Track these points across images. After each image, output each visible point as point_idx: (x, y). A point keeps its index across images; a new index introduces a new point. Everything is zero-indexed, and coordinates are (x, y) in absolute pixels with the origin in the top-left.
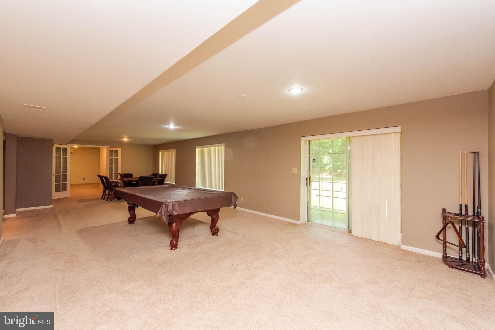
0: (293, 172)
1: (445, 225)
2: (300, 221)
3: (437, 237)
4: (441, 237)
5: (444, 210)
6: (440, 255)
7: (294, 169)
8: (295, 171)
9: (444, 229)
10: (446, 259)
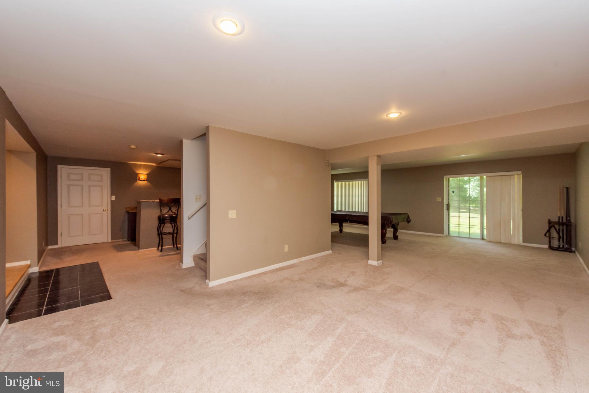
0: (437, 201)
1: (550, 228)
2: (443, 234)
3: (545, 235)
4: (548, 235)
5: (549, 220)
6: (547, 246)
7: (438, 198)
8: (439, 199)
9: (549, 231)
10: (551, 248)
